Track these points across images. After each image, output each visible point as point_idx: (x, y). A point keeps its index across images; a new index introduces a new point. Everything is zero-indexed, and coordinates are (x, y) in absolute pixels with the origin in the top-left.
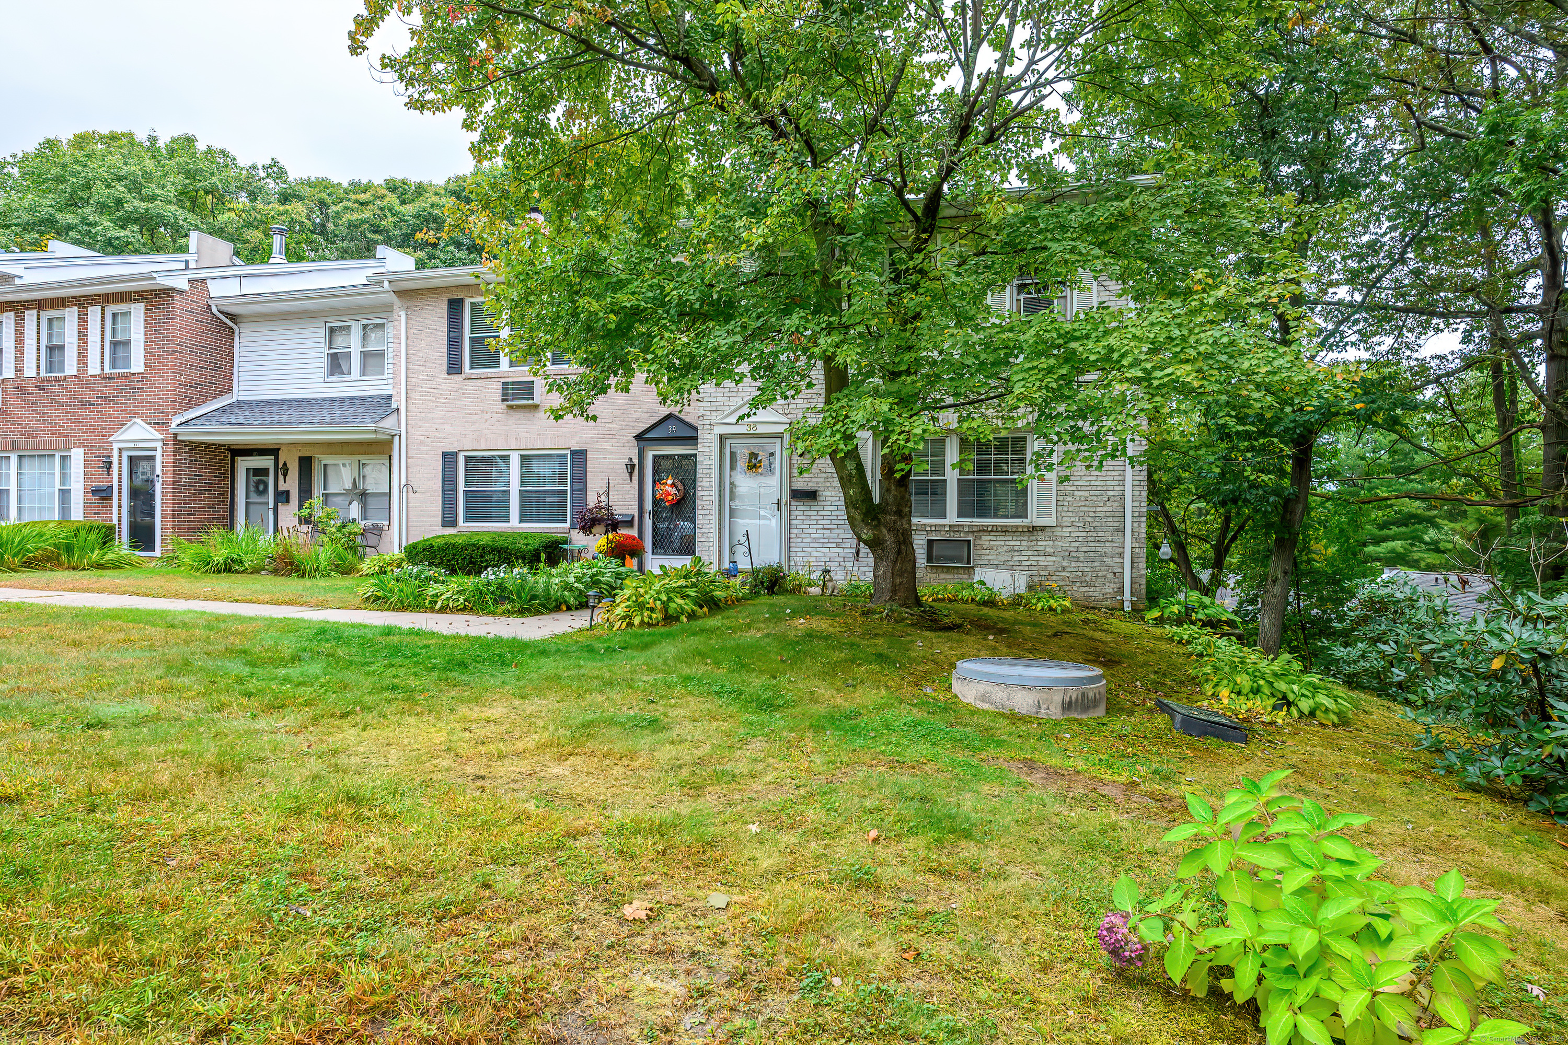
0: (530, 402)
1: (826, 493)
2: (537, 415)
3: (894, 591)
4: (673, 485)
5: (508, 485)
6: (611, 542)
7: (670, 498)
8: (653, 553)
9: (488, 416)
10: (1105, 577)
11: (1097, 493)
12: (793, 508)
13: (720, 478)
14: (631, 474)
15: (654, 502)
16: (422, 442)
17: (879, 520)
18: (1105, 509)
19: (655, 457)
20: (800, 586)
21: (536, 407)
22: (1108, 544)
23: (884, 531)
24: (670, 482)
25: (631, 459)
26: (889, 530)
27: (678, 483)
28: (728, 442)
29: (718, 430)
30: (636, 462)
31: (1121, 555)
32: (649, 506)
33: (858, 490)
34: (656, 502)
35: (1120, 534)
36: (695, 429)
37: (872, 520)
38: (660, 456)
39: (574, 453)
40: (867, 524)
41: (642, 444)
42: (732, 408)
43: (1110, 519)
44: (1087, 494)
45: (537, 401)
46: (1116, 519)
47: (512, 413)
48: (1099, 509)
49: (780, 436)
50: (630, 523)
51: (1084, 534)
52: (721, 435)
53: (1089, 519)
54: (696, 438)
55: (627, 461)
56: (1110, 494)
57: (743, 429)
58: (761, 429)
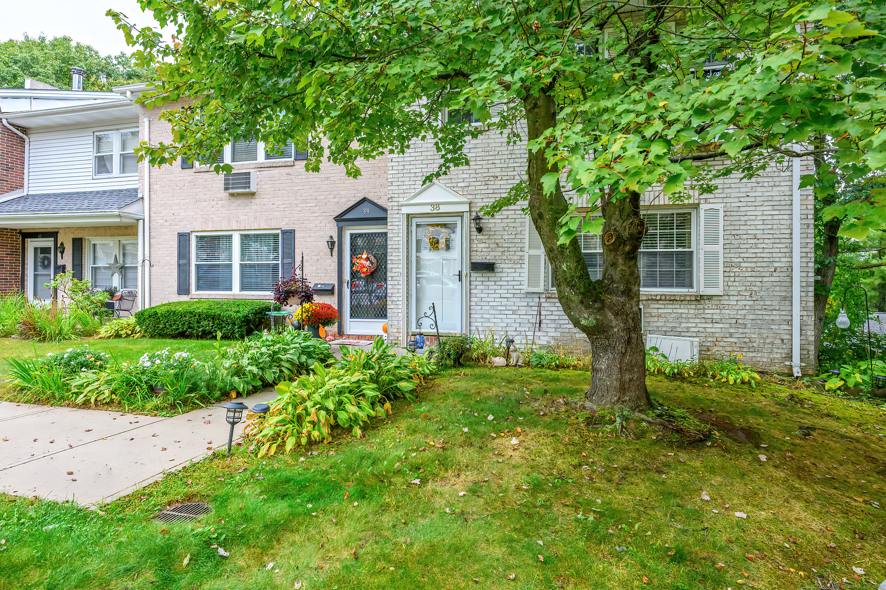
0: (247, 190)
1: (502, 266)
2: (253, 201)
3: (623, 389)
4: (367, 259)
5: (230, 260)
6: (307, 311)
7: (365, 270)
8: (352, 316)
9: (214, 203)
10: (772, 343)
11: (764, 264)
12: (472, 279)
13: (408, 252)
14: (332, 249)
15: (351, 274)
16: (161, 225)
17: (603, 302)
18: (772, 279)
19: (352, 235)
20: (485, 356)
21: (253, 194)
22: (775, 312)
23: (610, 315)
24: (364, 256)
25: (331, 237)
26: (616, 314)
27: (372, 258)
28: (414, 221)
29: (406, 210)
30: (336, 239)
31: (790, 322)
32: (347, 276)
33: (573, 265)
34: (354, 274)
35: (787, 303)
36: (385, 210)
37: (595, 301)
38: (356, 234)
39: (284, 232)
40: (587, 307)
41: (341, 224)
42: (418, 190)
43: (777, 289)
44: (753, 265)
45: (253, 189)
46: (783, 289)
47: (233, 199)
48: (765, 279)
49: (460, 215)
50: (331, 292)
51: (751, 303)
52: (408, 215)
53: (755, 289)
54: (385, 219)
55: (328, 239)
56: (776, 265)
57: (428, 209)
58: (443, 209)
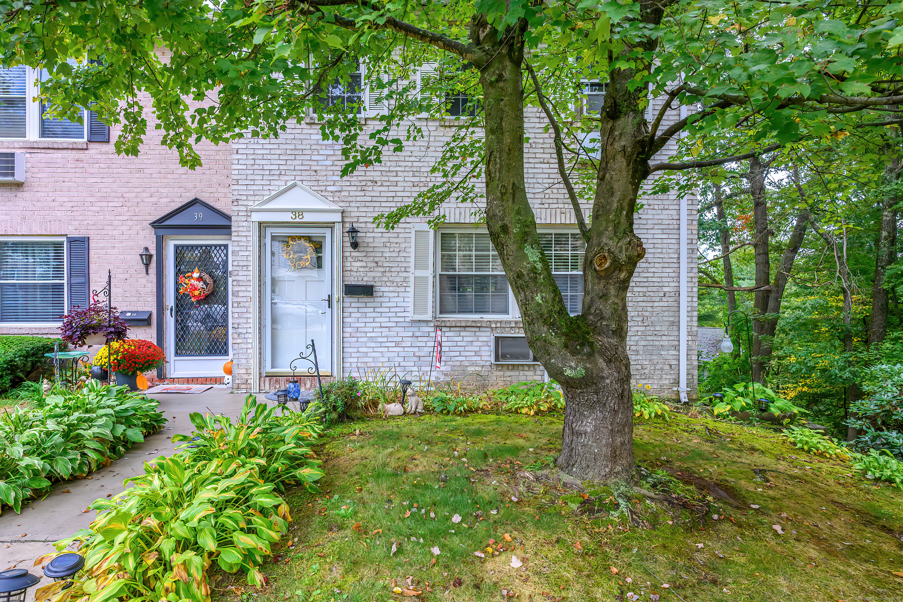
0: (10, 179)
1: (383, 289)
2: (19, 194)
4: (200, 279)
6: (117, 352)
7: (197, 293)
8: (177, 354)
10: (662, 369)
11: (654, 289)
12: (346, 305)
13: (260, 271)
14: (147, 265)
15: (177, 298)
18: (662, 304)
19: (177, 247)
20: (375, 404)
21: (19, 185)
22: (664, 338)
24: (196, 275)
25: (147, 249)
26: (609, 361)
27: (206, 277)
28: (269, 232)
29: (257, 217)
30: (153, 252)
31: (677, 348)
32: (170, 301)
33: (549, 296)
34: (180, 299)
35: (675, 328)
36: (228, 217)
37: (582, 345)
38: (183, 246)
39: (72, 241)
40: (574, 353)
41: (161, 232)
42: (273, 193)
43: (666, 314)
44: (645, 289)
45: (19, 177)
46: (671, 314)
48: (656, 304)
49: (330, 226)
50: (146, 322)
51: (643, 329)
52: (260, 223)
53: (647, 314)
54: (229, 227)
55: (141, 251)
56: (665, 289)
57: (287, 217)
58: (308, 218)
